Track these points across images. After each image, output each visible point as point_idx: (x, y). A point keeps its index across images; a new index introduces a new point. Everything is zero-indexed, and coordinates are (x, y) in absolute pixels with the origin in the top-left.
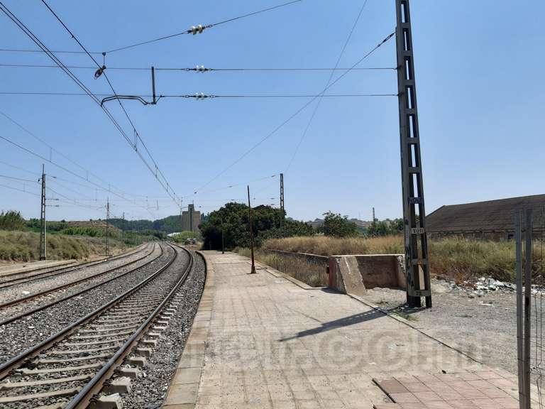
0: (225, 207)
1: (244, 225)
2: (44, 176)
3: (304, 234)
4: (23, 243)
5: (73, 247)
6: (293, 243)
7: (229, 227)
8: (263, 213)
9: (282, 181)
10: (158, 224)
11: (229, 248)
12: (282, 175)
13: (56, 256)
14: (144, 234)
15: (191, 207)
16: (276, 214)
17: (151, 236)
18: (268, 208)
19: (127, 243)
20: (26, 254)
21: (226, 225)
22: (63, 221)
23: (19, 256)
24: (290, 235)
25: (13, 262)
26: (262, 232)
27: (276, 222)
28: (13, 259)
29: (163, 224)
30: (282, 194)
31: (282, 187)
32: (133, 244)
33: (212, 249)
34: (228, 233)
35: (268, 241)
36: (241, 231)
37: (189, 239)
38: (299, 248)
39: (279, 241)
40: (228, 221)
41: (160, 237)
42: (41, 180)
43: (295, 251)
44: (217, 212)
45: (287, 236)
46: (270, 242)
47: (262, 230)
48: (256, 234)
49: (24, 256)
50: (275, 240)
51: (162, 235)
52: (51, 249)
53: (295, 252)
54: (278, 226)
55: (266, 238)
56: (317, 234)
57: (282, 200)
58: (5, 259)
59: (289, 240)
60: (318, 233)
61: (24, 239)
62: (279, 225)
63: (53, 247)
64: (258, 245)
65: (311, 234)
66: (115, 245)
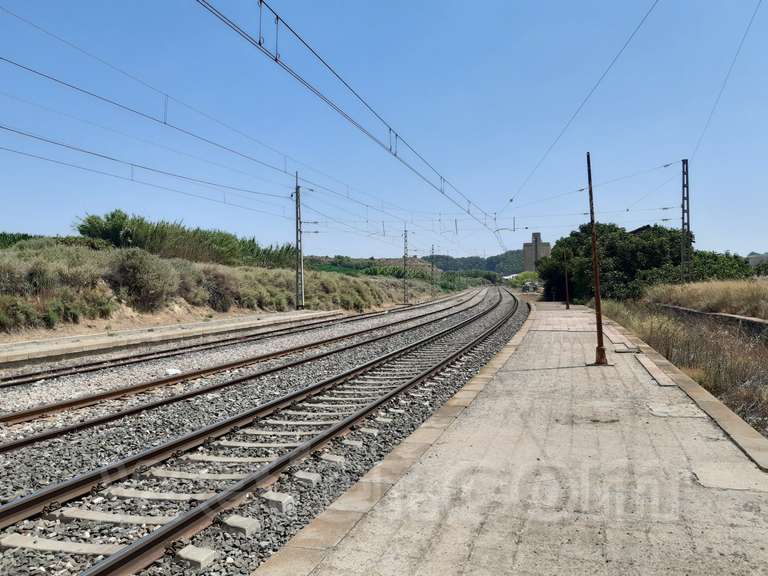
0: (578, 231)
1: (610, 260)
2: (298, 188)
3: (730, 277)
4: (279, 285)
5: (358, 291)
6: (708, 294)
7: (581, 264)
8: (646, 238)
9: (685, 173)
10: (493, 262)
11: (580, 298)
12: (685, 162)
13: (331, 304)
14: (469, 276)
15: (536, 236)
16: (672, 240)
17: (479, 279)
18: (658, 231)
19: (444, 287)
20: (280, 300)
21: (576, 260)
22: (372, 259)
23: (271, 304)
24: (700, 277)
25: (259, 310)
26: (643, 272)
27: (671, 254)
28: (261, 308)
29: (498, 263)
30: (686, 198)
31: (685, 186)
32: (452, 289)
33: (556, 301)
34: (581, 274)
35: (655, 289)
36: (604, 270)
37: (528, 283)
38: (723, 304)
39: (678, 288)
40: (581, 253)
41: (492, 280)
42: (295, 195)
43: (713, 309)
44: (566, 240)
45: (695, 280)
46: (660, 289)
47: (643, 268)
48: (632, 275)
49: (279, 304)
50: (669, 286)
51: (495, 276)
52: (323, 294)
53: (712, 313)
54: (676, 262)
55: (651, 283)
56: (755, 277)
57: (686, 211)
58: (248, 307)
59: (699, 287)
60: (758, 275)
61: (281, 279)
62: (679, 258)
63: (327, 292)
64: (635, 295)
65: (747, 276)
66: (424, 290)
